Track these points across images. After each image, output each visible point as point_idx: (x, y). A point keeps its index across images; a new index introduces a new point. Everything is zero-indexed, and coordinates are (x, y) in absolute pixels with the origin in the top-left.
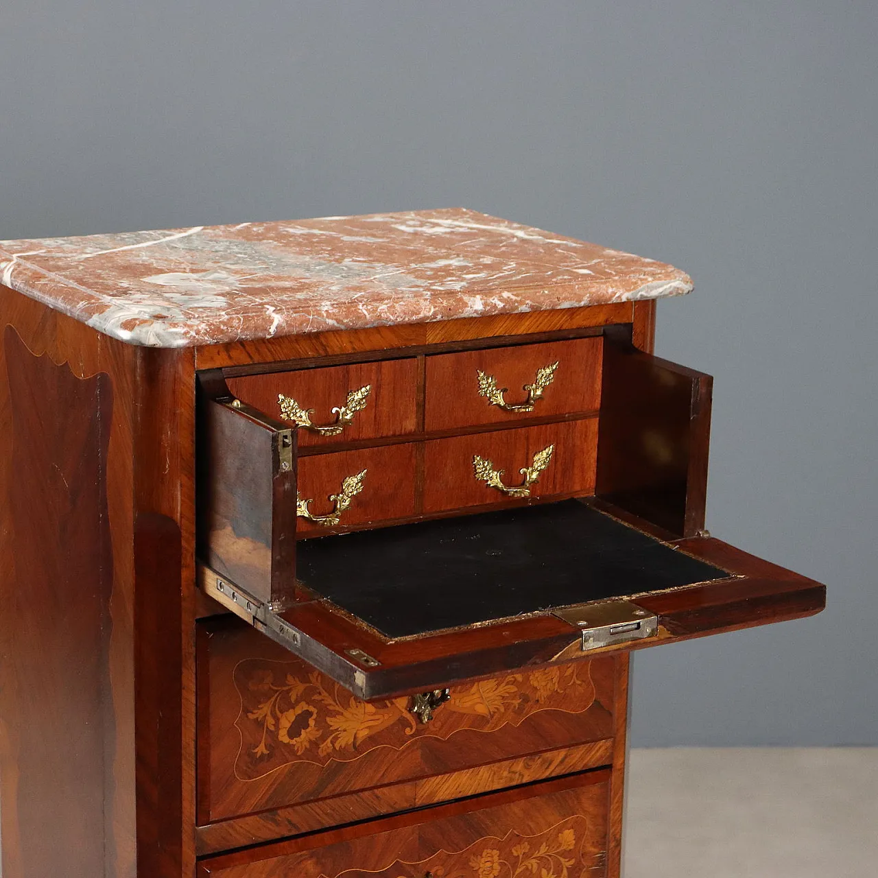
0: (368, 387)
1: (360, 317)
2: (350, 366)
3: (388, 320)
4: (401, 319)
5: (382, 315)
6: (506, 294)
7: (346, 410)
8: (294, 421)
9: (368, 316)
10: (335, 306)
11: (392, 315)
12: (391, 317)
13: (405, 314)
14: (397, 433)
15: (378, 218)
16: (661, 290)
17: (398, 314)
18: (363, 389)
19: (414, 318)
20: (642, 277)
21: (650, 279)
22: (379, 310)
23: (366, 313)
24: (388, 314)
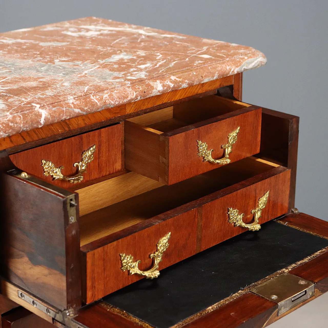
0: (94, 147)
1: (93, 104)
2: (83, 135)
3: (111, 104)
4: (118, 103)
5: (107, 101)
6: (173, 78)
7: (82, 163)
8: (52, 176)
9: (98, 104)
10: (76, 99)
11: (112, 101)
12: (112, 102)
13: (120, 99)
14: (111, 172)
15: (49, 28)
16: (253, 64)
17: (115, 100)
18: (91, 149)
19: (125, 101)
20: (240, 57)
21: (246, 58)
22: (104, 99)
23: (96, 101)
24: (110, 100)
